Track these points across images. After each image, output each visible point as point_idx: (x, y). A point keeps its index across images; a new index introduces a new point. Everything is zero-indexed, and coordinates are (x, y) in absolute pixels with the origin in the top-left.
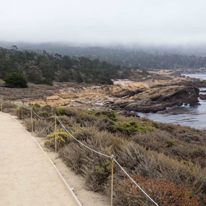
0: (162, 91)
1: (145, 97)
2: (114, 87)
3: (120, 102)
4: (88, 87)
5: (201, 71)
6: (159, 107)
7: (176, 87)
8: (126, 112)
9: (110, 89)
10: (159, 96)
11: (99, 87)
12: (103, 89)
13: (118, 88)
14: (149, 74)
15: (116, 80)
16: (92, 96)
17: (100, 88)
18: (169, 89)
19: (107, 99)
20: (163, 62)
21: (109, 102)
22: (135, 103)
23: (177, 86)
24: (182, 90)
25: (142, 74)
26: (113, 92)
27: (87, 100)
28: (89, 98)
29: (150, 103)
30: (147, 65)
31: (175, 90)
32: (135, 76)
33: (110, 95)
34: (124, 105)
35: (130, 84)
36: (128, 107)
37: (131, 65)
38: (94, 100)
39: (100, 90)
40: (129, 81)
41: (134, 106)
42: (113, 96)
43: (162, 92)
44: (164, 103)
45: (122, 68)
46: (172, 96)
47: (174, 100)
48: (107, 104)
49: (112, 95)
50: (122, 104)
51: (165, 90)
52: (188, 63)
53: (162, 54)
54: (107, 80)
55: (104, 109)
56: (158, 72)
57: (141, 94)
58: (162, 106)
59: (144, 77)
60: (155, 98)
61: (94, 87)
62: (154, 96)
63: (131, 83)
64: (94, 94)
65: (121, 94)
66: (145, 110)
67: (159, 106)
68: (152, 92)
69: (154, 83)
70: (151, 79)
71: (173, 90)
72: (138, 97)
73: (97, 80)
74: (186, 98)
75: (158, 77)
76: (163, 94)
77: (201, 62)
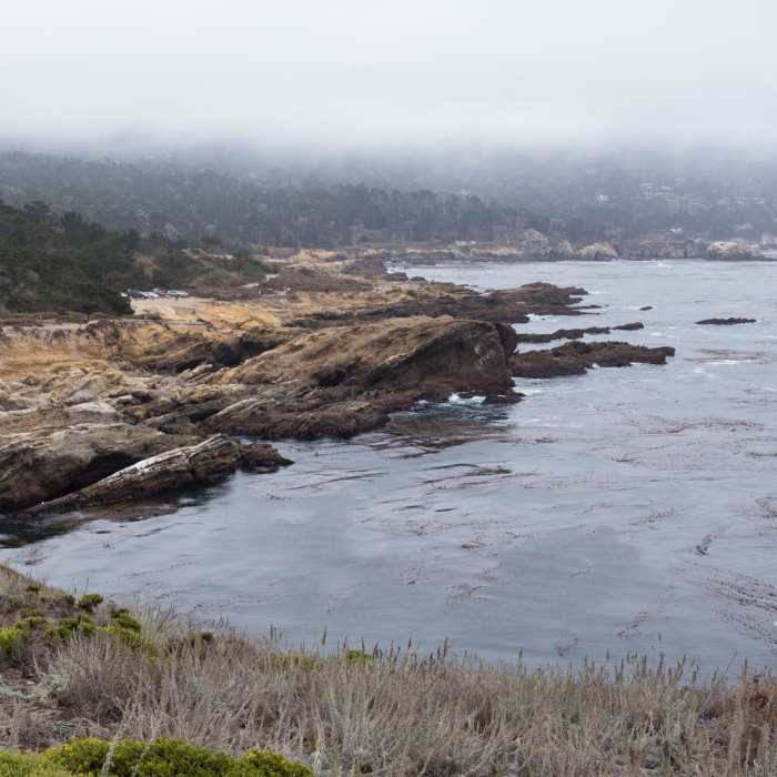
0: (361, 340)
1: (288, 367)
2: (140, 326)
3: (184, 397)
4: (26, 328)
5: (462, 255)
6: (363, 417)
7: (419, 322)
8: (229, 445)
9: (125, 335)
10: (352, 362)
11: (74, 327)
12: (94, 335)
13: (160, 329)
14: (267, 270)
15: (134, 297)
16: (47, 369)
17: (79, 332)
18: (392, 333)
19: (118, 384)
20: (306, 219)
21: (129, 397)
22: (251, 399)
23: (424, 319)
24: (447, 337)
25: (237, 266)
26: (138, 349)
27: (30, 389)
28: (41, 377)
29: (315, 396)
30: (240, 228)
31: (416, 337)
32: (211, 275)
33: (124, 363)
34: (205, 406)
35: (202, 313)
36: (227, 416)
37: (174, 230)
38: (64, 386)
39: (83, 341)
40: (192, 300)
41: (253, 413)
42: (138, 365)
43: (359, 346)
44: (372, 393)
45: (145, 240)
46: (407, 362)
47: (416, 381)
48: (126, 403)
49: (132, 362)
50: (193, 402)
51: (374, 336)
52: (407, 222)
53: (297, 185)
54: (103, 296)
55: (130, 431)
56: (291, 260)
57: (271, 357)
58: (375, 409)
59: (251, 282)
60: (333, 371)
61: (52, 327)
62: (326, 364)
63: (203, 308)
64: (55, 358)
65: (171, 355)
66: (304, 428)
67: (360, 410)
68: (318, 346)
69: (299, 305)
70: (282, 290)
71: (408, 338)
72: (258, 370)
73: (58, 294)
74: (465, 370)
75: (308, 280)
76: (367, 355)
77: (458, 217)
